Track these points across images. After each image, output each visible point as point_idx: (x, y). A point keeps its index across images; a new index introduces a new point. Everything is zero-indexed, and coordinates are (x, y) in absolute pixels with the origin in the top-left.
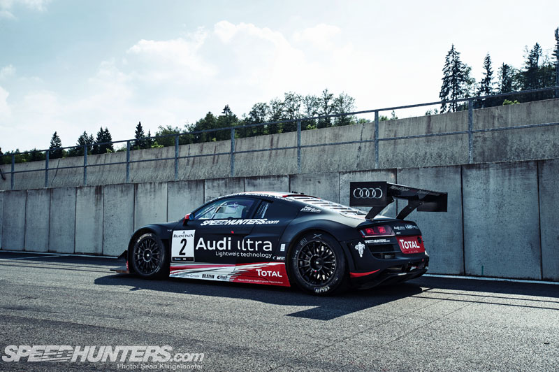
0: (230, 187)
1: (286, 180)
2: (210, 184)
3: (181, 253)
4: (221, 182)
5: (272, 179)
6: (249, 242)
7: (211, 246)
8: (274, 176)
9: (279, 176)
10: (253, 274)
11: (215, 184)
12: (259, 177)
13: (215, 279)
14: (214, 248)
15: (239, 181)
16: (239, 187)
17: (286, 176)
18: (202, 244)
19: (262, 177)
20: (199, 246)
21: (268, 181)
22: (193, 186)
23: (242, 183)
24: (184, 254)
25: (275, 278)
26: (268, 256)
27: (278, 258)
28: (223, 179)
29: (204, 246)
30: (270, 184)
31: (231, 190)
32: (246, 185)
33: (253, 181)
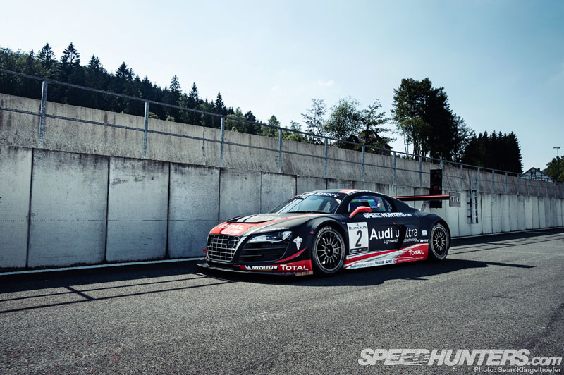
0: (149, 171)
1: (218, 172)
2: (120, 163)
3: (357, 245)
4: (137, 164)
5: (203, 169)
6: (410, 230)
7: (381, 236)
8: (204, 167)
9: (210, 168)
10: (407, 254)
11: (128, 164)
12: (189, 165)
13: (385, 264)
14: (383, 237)
15: (163, 166)
16: (162, 172)
17: (217, 168)
18: (374, 235)
19: (192, 166)
20: (372, 236)
21: (198, 170)
22: (90, 163)
23: (166, 168)
24: (360, 245)
25: (419, 255)
26: (415, 240)
27: (422, 241)
28: (140, 160)
29: (376, 236)
30: (201, 174)
31: (152, 174)
32: (172, 172)
33: (181, 168)
